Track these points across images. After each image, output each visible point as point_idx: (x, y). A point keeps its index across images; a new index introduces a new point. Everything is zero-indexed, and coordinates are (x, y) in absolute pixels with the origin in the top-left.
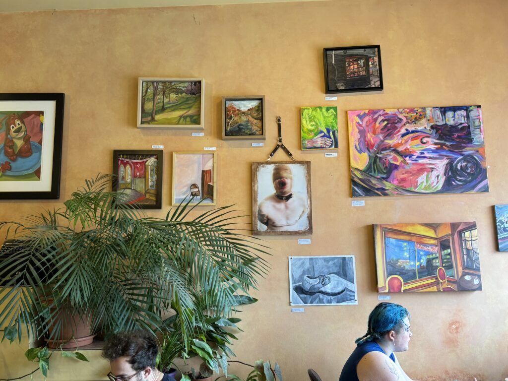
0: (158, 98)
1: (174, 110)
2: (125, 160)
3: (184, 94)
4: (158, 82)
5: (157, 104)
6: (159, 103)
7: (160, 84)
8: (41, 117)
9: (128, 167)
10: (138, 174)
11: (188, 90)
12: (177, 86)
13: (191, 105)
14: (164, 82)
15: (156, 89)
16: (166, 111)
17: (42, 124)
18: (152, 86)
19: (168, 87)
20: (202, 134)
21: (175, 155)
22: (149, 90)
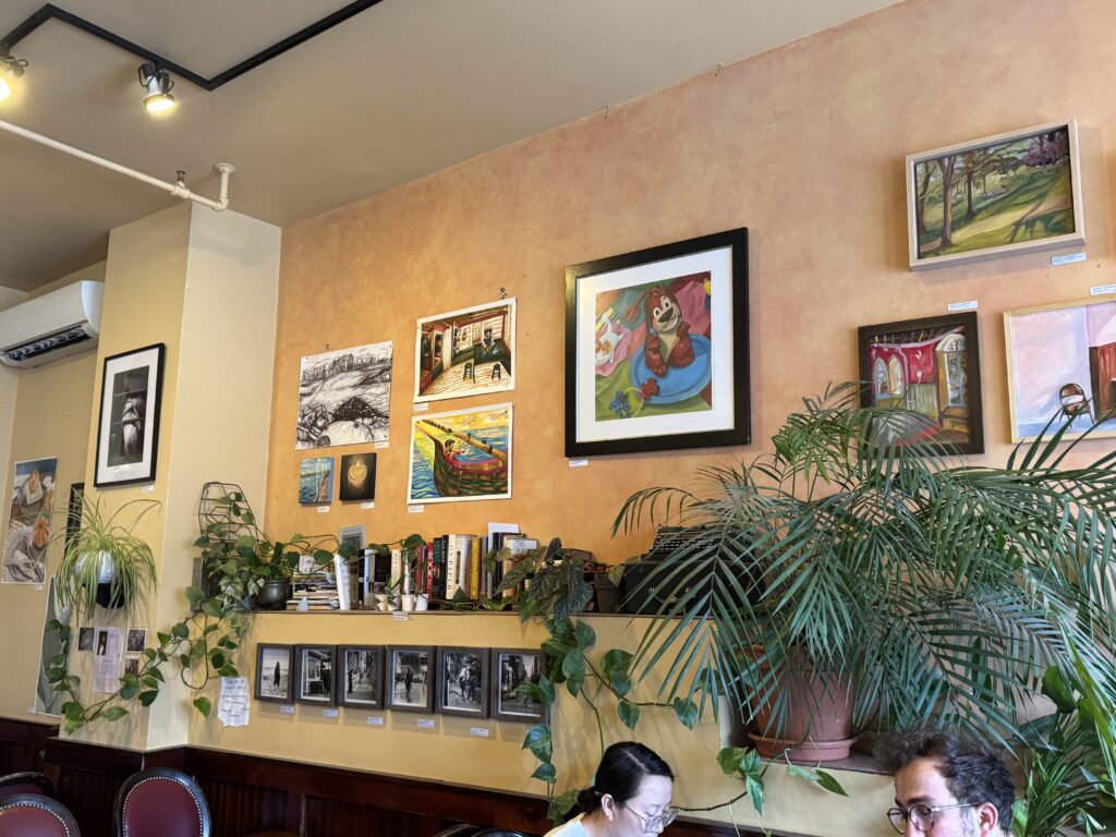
0: (955, 191)
1: (999, 212)
2: (886, 347)
3: (1022, 169)
4: (952, 156)
5: (953, 206)
6: (959, 202)
7: (959, 159)
8: (706, 284)
9: (894, 360)
10: (919, 374)
11: (1032, 156)
12: (1002, 152)
13: (1046, 188)
14: (968, 153)
15: (948, 173)
16: (979, 217)
17: (708, 298)
18: (938, 168)
19: (979, 160)
20: (1081, 257)
21: (1008, 320)
22: (932, 179)
